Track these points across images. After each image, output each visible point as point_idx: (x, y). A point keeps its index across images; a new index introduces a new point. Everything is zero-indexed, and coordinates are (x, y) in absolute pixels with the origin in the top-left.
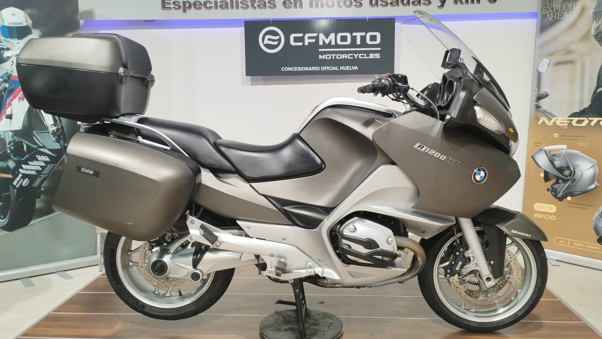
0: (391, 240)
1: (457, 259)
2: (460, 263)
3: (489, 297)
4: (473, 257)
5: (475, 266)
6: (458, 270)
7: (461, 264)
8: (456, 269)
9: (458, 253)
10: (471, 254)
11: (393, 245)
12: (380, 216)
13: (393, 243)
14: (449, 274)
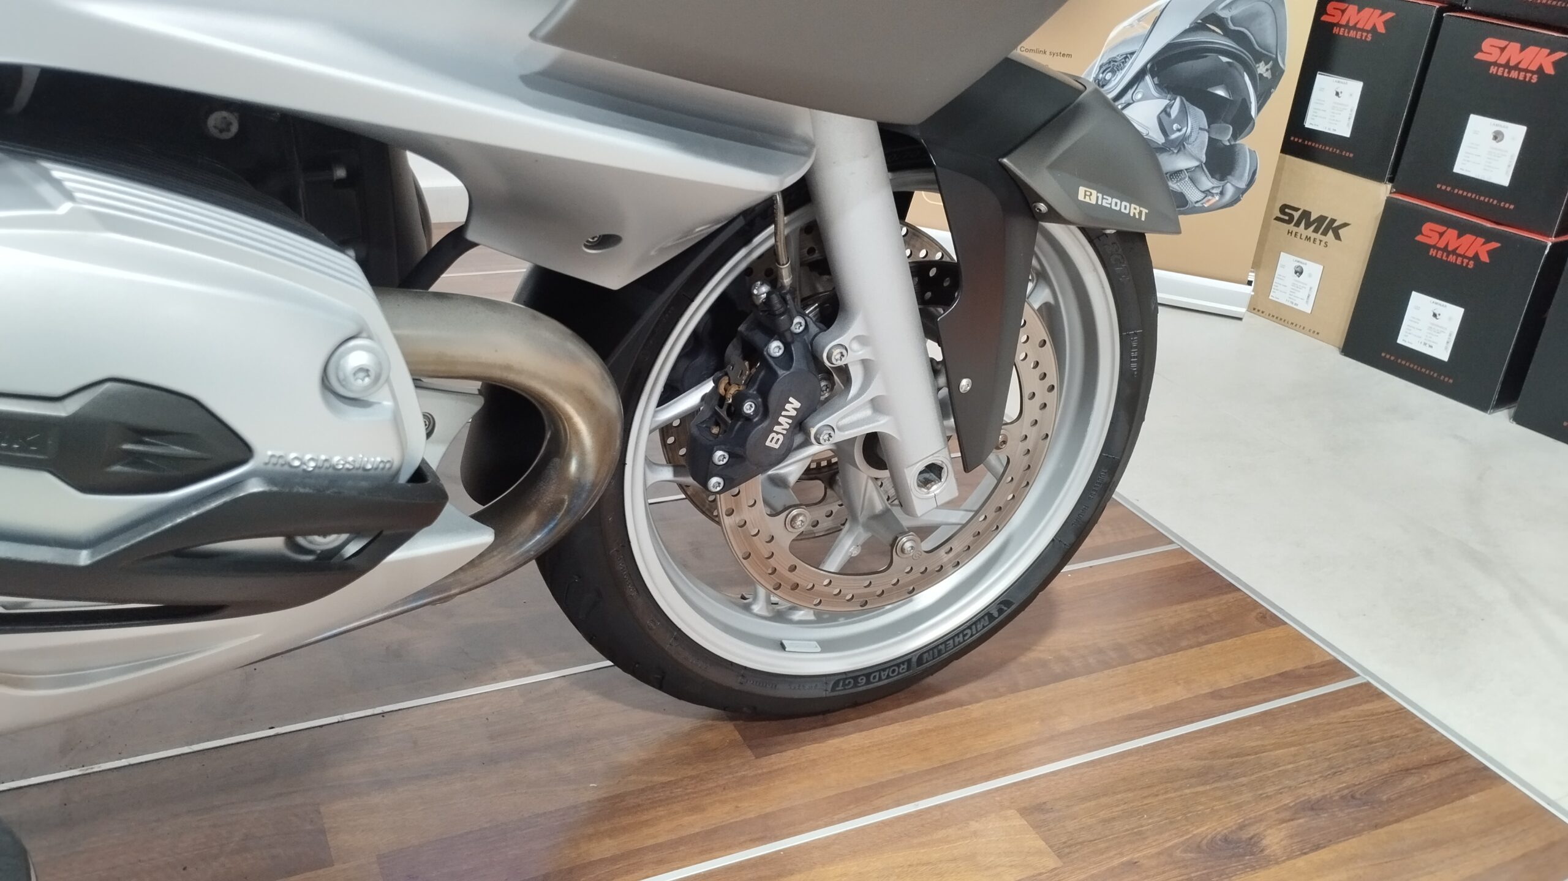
0: (364, 370)
1: (776, 390)
2: (793, 406)
3: (903, 550)
4: (865, 363)
5: (868, 412)
6: (777, 446)
7: (794, 413)
8: (768, 443)
9: (775, 348)
10: (855, 346)
11: (388, 403)
12: (224, 114)
13: (385, 391)
14: (720, 471)
